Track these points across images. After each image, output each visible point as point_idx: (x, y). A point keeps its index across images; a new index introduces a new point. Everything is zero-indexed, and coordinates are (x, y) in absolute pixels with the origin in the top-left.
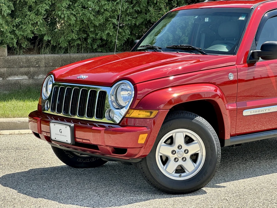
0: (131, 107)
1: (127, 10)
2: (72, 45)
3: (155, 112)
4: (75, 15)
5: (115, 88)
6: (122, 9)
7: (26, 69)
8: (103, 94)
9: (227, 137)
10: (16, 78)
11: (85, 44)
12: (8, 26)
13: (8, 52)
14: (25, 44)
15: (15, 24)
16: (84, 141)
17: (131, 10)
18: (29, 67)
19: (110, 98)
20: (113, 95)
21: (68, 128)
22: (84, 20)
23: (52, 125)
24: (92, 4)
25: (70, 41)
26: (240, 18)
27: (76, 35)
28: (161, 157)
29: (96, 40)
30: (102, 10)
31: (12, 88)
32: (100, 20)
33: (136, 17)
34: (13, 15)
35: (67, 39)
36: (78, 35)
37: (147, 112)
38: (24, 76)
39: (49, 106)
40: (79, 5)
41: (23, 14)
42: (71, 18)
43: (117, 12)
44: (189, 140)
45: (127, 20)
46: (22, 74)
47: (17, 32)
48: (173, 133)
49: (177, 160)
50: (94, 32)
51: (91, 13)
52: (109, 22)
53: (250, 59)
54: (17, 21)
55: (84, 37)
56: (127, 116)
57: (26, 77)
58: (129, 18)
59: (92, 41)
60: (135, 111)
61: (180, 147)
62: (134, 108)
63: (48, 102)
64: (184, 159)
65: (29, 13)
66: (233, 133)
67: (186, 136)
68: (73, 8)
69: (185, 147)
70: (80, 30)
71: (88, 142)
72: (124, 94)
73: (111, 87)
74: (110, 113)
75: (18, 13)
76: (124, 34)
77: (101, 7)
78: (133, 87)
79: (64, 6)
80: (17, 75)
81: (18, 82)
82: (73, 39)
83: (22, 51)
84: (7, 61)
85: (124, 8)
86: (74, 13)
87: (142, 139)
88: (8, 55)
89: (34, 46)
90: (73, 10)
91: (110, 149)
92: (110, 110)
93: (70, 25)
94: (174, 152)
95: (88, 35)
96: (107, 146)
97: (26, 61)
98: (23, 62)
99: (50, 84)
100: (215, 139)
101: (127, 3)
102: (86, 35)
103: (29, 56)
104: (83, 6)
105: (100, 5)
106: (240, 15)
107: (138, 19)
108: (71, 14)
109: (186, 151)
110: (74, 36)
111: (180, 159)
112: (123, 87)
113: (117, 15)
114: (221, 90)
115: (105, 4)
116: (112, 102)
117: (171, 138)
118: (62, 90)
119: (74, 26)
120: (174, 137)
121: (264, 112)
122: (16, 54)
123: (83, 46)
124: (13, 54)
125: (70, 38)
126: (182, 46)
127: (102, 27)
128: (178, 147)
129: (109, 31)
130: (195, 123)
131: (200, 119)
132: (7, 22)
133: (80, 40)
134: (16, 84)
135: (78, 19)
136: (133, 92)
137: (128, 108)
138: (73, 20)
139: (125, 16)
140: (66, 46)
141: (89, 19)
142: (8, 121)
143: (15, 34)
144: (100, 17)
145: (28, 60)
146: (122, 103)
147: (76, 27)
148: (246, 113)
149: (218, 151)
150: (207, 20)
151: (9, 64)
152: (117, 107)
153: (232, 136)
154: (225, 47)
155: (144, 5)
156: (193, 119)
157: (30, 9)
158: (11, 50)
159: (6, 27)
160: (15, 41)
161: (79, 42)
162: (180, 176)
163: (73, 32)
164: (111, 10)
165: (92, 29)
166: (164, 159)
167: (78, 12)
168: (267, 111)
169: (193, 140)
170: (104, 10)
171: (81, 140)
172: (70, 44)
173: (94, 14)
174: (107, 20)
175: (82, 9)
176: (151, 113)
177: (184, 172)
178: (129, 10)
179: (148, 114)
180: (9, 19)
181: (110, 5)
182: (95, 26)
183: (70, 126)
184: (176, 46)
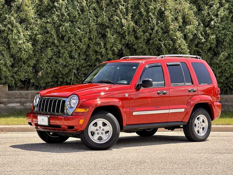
0: (77, 107)
1: (83, 64)
2: (48, 85)
3: (88, 110)
4: (50, 67)
5: (70, 98)
6: (80, 64)
7: (19, 100)
8: (64, 102)
9: (124, 125)
10: (13, 105)
11: (56, 85)
12: (10, 72)
13: (8, 89)
14: (19, 84)
15: (14, 72)
16: (54, 124)
17: (85, 65)
18: (21, 98)
19: (67, 103)
20: (68, 102)
21: (47, 118)
22: (56, 70)
23: (38, 117)
24: (62, 61)
25: (47, 83)
26: (134, 68)
27: (50, 79)
28: (91, 132)
29: (63, 82)
30: (68, 65)
31: (10, 111)
32: (66, 71)
33: (89, 69)
34: (13, 66)
35: (45, 81)
36: (52, 79)
37: (84, 109)
38: (18, 104)
39: (37, 109)
40: (54, 61)
41: (19, 65)
42: (48, 69)
43: (77, 66)
44: (104, 124)
45: (83, 70)
46: (17, 102)
47: (15, 76)
48: (97, 121)
49: (98, 133)
50: (62, 77)
51: (60, 66)
52: (72, 72)
53: (137, 87)
54: (15, 70)
55: (55, 81)
56: (75, 111)
57: (19, 104)
58: (84, 69)
59: (60, 83)
60: (79, 109)
61: (100, 128)
62: (78, 107)
63: (36, 107)
64: (102, 133)
65: (23, 65)
66: (128, 123)
67: (103, 122)
68: (50, 63)
69: (102, 127)
70: (53, 76)
71: (56, 124)
72: (74, 101)
73: (68, 98)
74: (67, 111)
75: (16, 65)
76: (81, 79)
77: (67, 62)
78: (78, 98)
79: (44, 62)
80: (14, 103)
81: (14, 107)
82: (48, 82)
83: (17, 88)
84: (8, 94)
85: (81, 63)
86: (50, 66)
87: (82, 122)
88: (8, 91)
89: (25, 85)
90: (49, 64)
91: (66, 127)
92: (67, 109)
93: (47, 73)
94: (97, 130)
95: (58, 80)
96: (65, 125)
97: (19, 94)
98: (17, 95)
99: (38, 98)
100: (117, 124)
101: (83, 60)
102: (57, 80)
103: (22, 92)
104: (56, 61)
105: (66, 61)
106: (134, 66)
107: (90, 70)
108: (48, 66)
109: (103, 130)
110: (49, 80)
111: (100, 133)
112: (73, 98)
113: (76, 67)
114: (122, 103)
115: (70, 61)
116: (68, 105)
117: (96, 123)
118: (44, 100)
119: (50, 73)
120: (97, 123)
121: (144, 114)
122: (13, 90)
123: (55, 86)
124: (11, 90)
125: (47, 81)
126: (105, 81)
127: (67, 75)
128: (99, 128)
129: (71, 77)
130: (107, 116)
131: (110, 114)
132: (9, 70)
133: (53, 82)
134: (13, 108)
135: (53, 70)
136: (78, 100)
137: (75, 107)
138: (49, 70)
139: (82, 68)
140: (44, 86)
141: (59, 70)
142: (9, 127)
143: (14, 78)
144: (66, 69)
145: (21, 94)
146: (73, 106)
147: (51, 74)
148: (134, 113)
149: (118, 130)
150: (118, 68)
151: (9, 96)
152: (70, 107)
153: (127, 125)
154: (126, 81)
155: (94, 61)
156: (106, 114)
157: (24, 63)
158: (10, 88)
159: (9, 73)
160: (14, 82)
161: (52, 83)
162: (100, 142)
163: (49, 77)
164: (73, 64)
165: (61, 76)
166: (93, 134)
167: (52, 65)
168: (146, 113)
169: (106, 125)
170: (69, 64)
171: (53, 124)
172: (47, 85)
173: (62, 67)
174: (70, 70)
175: (55, 63)
176: (86, 110)
177: (102, 140)
178: (84, 64)
179: (85, 110)
180: (11, 69)
181: (72, 61)
182: (62, 74)
183: (47, 117)
184: (102, 81)
